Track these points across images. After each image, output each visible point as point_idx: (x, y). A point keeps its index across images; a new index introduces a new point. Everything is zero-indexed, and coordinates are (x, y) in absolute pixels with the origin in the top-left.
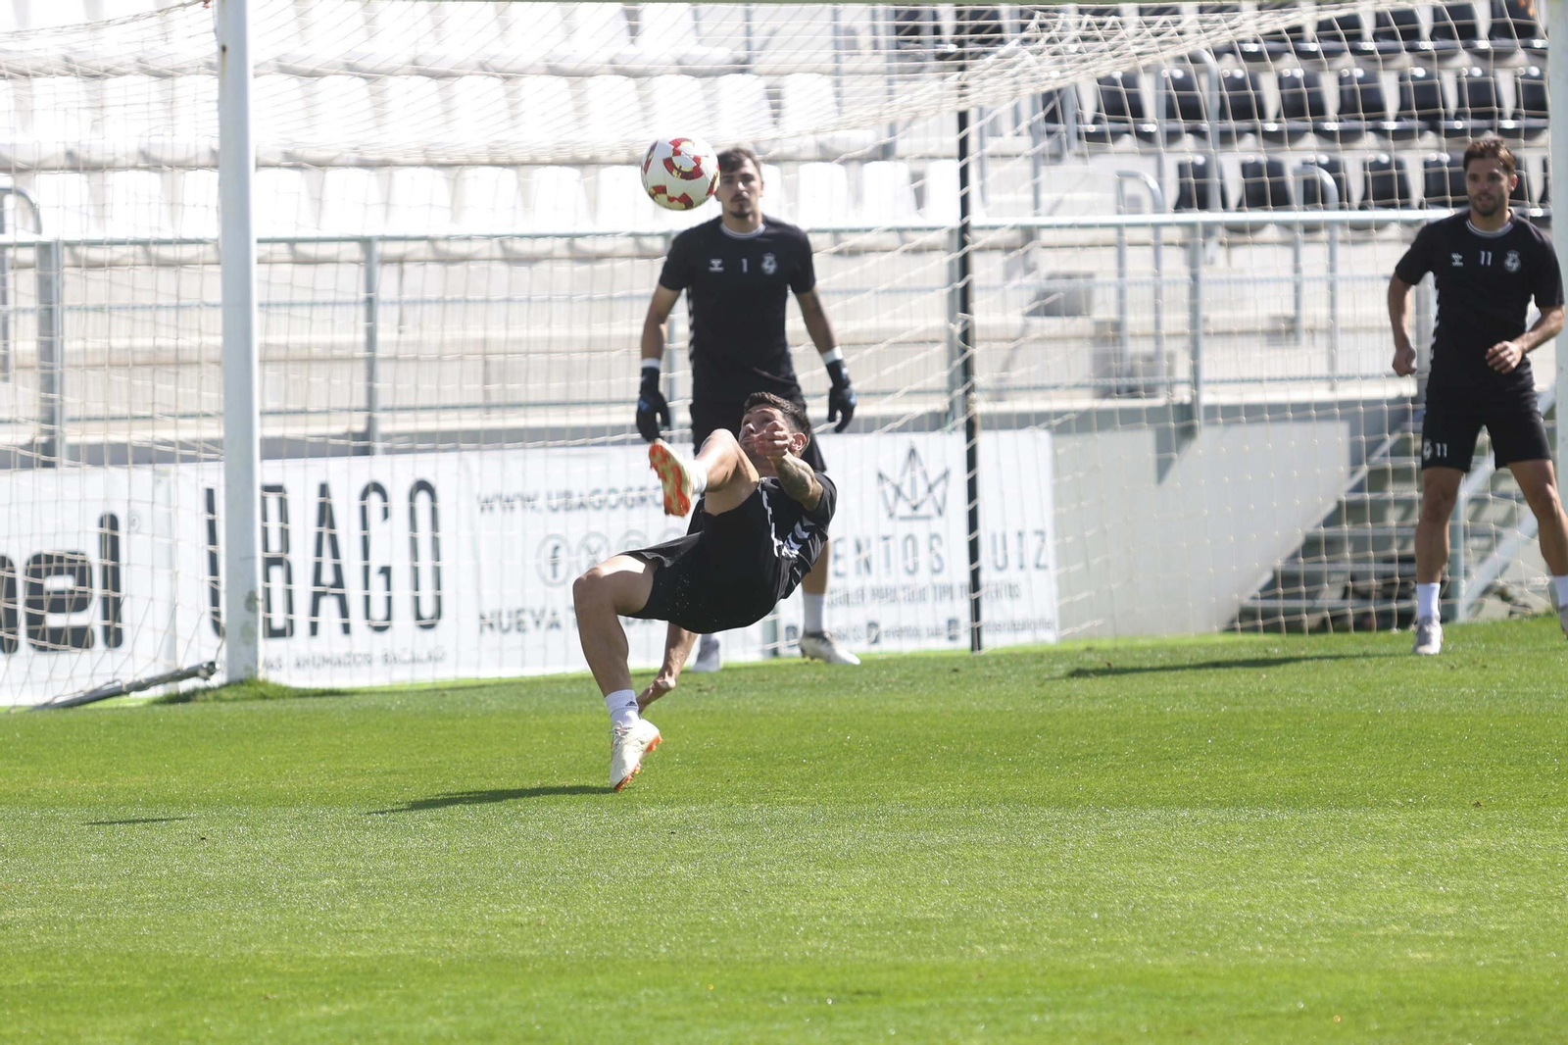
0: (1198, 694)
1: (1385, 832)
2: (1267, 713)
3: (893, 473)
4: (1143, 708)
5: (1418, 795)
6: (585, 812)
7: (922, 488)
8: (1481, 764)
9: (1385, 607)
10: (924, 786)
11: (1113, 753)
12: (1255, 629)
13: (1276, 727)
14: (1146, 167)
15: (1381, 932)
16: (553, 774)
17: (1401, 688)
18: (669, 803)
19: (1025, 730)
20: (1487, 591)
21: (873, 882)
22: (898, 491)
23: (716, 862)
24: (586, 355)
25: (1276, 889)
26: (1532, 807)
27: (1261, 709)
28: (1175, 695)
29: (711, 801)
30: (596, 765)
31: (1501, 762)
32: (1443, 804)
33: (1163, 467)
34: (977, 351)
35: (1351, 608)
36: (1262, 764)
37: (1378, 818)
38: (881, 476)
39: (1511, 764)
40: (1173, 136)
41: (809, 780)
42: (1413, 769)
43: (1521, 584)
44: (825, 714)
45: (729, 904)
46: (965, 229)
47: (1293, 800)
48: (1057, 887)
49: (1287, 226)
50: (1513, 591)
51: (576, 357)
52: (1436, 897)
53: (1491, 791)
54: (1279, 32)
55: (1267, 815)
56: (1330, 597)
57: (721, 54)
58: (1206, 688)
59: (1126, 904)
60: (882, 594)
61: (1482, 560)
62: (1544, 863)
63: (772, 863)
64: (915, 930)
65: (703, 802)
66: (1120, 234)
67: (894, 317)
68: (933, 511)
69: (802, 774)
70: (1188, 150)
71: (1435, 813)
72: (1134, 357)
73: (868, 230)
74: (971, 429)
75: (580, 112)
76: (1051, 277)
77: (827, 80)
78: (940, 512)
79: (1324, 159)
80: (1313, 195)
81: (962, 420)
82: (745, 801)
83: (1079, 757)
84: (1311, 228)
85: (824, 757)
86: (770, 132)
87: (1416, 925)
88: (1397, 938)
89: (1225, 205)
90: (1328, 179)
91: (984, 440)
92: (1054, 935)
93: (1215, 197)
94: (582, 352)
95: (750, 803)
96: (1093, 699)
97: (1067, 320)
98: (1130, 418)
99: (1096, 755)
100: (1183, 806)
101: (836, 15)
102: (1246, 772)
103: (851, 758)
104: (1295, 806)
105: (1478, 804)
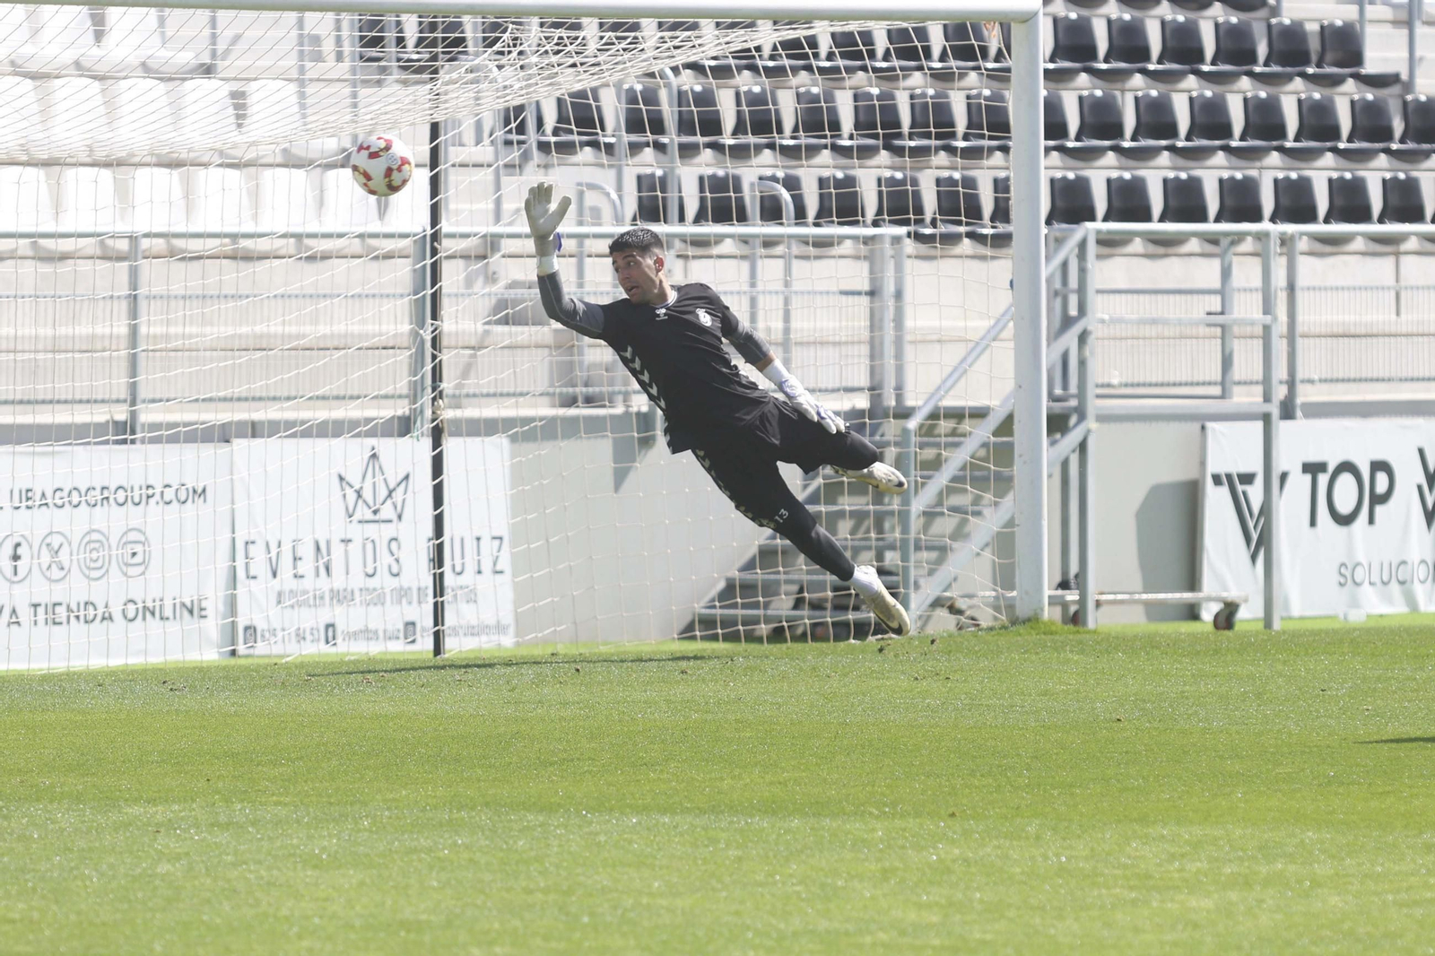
0: (668, 701)
1: (863, 841)
2: (737, 721)
3: (354, 477)
4: (615, 713)
5: (894, 804)
6: (68, 810)
7: (383, 493)
8: (953, 775)
9: (841, 618)
10: (405, 789)
11: (590, 759)
12: (715, 638)
13: (748, 735)
14: (606, 178)
15: (868, 939)
16: (32, 771)
17: (867, 699)
18: (152, 801)
19: (499, 735)
20: (937, 603)
21: (362, 884)
22: (359, 494)
23: (203, 861)
24: (50, 356)
25: (762, 895)
26: (1006, 818)
27: (731, 717)
28: (645, 702)
29: (193, 801)
30: (75, 763)
31: (972, 773)
32: (918, 815)
33: (620, 477)
34: (445, 357)
35: (806, 618)
36: (737, 772)
37: (855, 826)
38: (341, 479)
39: (982, 776)
40: (635, 148)
41: (289, 780)
42: (886, 779)
43: (970, 596)
44: (299, 715)
45: (221, 903)
46: (435, 237)
47: (772, 808)
48: (546, 891)
49: (745, 240)
50: (961, 604)
51: (41, 356)
52: (920, 906)
53: (965, 801)
54: (749, 50)
55: (747, 823)
56: (782, 606)
57: (187, 58)
58: (675, 694)
59: (615, 908)
60: (339, 597)
61: (931, 573)
62: (1022, 873)
63: (260, 862)
64: (408, 931)
65: (185, 800)
66: (581, 245)
67: (364, 321)
68: (394, 516)
69: (281, 774)
70: (648, 161)
71: (911, 823)
72: (592, 366)
73: (340, 236)
74: (437, 435)
75: (46, 112)
76: (513, 285)
77: (293, 87)
78: (400, 517)
79: (780, 174)
80: (772, 211)
81: (429, 426)
82: (228, 801)
83: (556, 762)
84: (769, 243)
85: (301, 758)
86: (235, 137)
87: (903, 933)
88: (885, 945)
89: (682, 219)
90: (786, 196)
91: (451, 445)
92: (546, 938)
93: (673, 211)
94: (46, 351)
95: (232, 803)
96: (565, 704)
97: (534, 329)
98: (594, 426)
99: (572, 760)
100: (664, 811)
101: (300, 24)
102: (722, 779)
103: (329, 759)
104: (774, 813)
105: (953, 815)
